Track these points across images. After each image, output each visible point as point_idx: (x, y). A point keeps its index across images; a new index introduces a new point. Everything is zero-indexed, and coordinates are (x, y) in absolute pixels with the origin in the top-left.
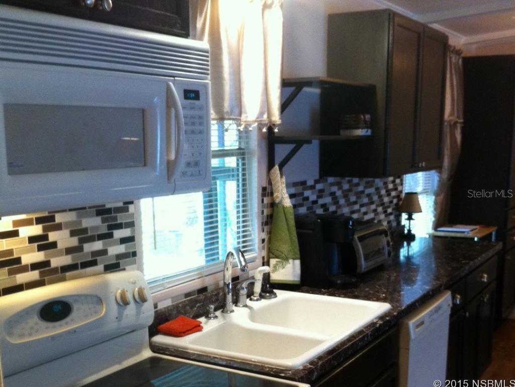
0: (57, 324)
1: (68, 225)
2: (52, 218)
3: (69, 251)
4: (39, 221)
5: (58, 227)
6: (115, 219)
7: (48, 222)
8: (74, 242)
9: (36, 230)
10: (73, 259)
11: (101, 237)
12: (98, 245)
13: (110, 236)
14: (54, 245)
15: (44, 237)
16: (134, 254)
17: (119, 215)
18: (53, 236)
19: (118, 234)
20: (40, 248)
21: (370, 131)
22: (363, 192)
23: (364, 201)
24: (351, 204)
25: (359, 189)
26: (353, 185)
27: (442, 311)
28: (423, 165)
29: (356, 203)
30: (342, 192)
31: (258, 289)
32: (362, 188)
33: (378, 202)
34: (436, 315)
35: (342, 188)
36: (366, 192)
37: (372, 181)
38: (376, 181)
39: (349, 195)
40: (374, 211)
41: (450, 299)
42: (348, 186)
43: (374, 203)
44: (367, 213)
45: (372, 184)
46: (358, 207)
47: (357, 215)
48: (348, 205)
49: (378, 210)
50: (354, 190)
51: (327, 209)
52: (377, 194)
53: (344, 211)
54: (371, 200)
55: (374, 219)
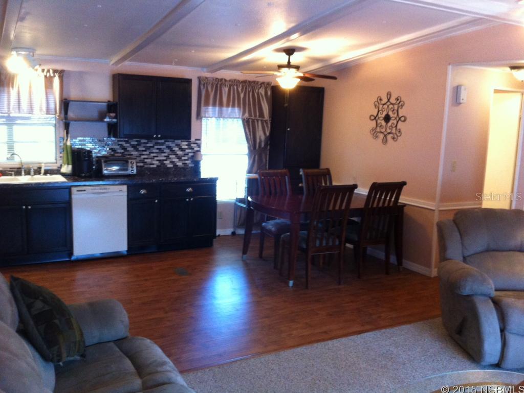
21: (115, 120)
22: (153, 147)
23: (154, 151)
24: (140, 151)
25: (148, 145)
26: (142, 143)
27: (110, 190)
28: (159, 136)
29: (145, 151)
30: (131, 145)
31: (42, 171)
32: (152, 145)
33: (171, 153)
34: (101, 191)
35: (130, 143)
36: (156, 147)
37: (162, 143)
38: (167, 143)
39: (138, 147)
40: (165, 156)
41: (125, 188)
42: (136, 143)
43: (165, 153)
44: (157, 157)
45: (162, 144)
46: (147, 153)
47: (146, 157)
48: (136, 151)
49: (170, 156)
50: (143, 145)
51: (115, 151)
52: (168, 149)
53: (132, 153)
54: (161, 151)
55: (166, 160)
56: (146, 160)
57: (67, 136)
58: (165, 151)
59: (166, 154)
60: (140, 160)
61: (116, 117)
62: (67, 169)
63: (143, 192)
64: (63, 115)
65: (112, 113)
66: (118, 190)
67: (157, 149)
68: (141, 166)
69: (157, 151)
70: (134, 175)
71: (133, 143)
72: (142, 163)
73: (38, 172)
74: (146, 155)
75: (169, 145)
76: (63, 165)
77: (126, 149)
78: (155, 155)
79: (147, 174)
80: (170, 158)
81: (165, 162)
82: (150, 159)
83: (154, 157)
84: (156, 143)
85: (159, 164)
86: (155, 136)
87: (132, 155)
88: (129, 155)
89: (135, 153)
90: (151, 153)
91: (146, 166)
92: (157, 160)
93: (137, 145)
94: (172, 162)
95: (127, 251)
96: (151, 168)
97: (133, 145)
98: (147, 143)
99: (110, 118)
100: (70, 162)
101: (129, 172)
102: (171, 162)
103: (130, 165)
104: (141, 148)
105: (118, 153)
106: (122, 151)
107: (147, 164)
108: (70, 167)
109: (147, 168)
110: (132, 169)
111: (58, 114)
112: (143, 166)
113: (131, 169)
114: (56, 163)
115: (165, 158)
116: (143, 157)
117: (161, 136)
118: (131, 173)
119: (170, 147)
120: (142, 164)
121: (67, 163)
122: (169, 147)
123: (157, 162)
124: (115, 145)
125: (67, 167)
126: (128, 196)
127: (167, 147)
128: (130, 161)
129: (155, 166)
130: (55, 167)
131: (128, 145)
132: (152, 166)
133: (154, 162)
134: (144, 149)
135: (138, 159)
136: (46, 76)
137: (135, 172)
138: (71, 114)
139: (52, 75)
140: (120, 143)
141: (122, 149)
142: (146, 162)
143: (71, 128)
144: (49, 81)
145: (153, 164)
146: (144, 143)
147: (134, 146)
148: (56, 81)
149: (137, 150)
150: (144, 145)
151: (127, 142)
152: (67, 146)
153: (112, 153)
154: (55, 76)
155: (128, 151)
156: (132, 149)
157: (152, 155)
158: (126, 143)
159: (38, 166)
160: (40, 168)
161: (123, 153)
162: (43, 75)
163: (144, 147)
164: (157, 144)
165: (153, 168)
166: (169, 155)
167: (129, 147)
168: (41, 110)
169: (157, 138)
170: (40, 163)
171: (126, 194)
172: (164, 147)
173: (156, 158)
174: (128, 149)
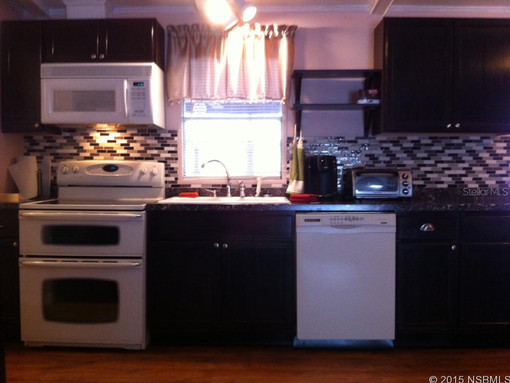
0: (109, 173)
1: (139, 141)
2: (132, 138)
3: (139, 152)
4: (126, 138)
5: (135, 142)
6: (166, 142)
7: (131, 139)
8: (142, 148)
9: (125, 141)
10: (141, 155)
11: (156, 149)
12: (155, 152)
13: (163, 149)
14: (132, 148)
15: (128, 145)
16: (177, 159)
17: (168, 141)
18: (132, 145)
19: (167, 149)
20: (125, 148)
21: (376, 102)
22: (442, 152)
23: (444, 158)
24: (418, 159)
25: (434, 148)
26: (422, 145)
27: (363, 222)
28: (457, 126)
29: (428, 158)
30: (402, 148)
31: (258, 191)
32: (440, 148)
33: (474, 162)
34: (347, 223)
35: (401, 145)
36: (447, 152)
37: (458, 144)
38: (467, 145)
39: (415, 151)
40: (464, 169)
41: (392, 218)
42: (412, 145)
43: (463, 162)
44: (449, 169)
45: (459, 146)
46: (432, 162)
47: (429, 169)
48: (412, 159)
49: (474, 169)
50: (423, 149)
51: (377, 159)
52: (470, 155)
53: (405, 162)
54: (458, 159)
55: (466, 176)
56: (429, 176)
57: (298, 135)
58: (464, 158)
59: (466, 165)
60: (419, 175)
61: (377, 97)
62: (295, 187)
63: (425, 228)
64: (292, 101)
65: (371, 89)
66: (379, 223)
67: (450, 155)
68: (419, 186)
69: (450, 158)
70: (408, 199)
71: (405, 145)
72: (422, 179)
73: (251, 192)
74: (430, 165)
75: (472, 147)
76: (290, 180)
77: (394, 155)
78: (446, 165)
79: (431, 199)
80: (474, 172)
81: (464, 179)
82: (437, 172)
83: (444, 169)
84: (447, 145)
85: (453, 183)
86: (449, 126)
87: (404, 165)
88: (398, 166)
89: (410, 163)
90: (437, 162)
91: (428, 186)
92: (450, 176)
93: (413, 148)
94: (477, 180)
95: (394, 341)
96: (438, 189)
97: (408, 148)
98: (432, 145)
99: (368, 99)
100: (301, 175)
101: (399, 193)
102: (474, 179)
103: (401, 180)
104: (420, 155)
105: (380, 162)
106: (388, 159)
107: (431, 183)
108: (301, 183)
109: (430, 189)
110: (406, 189)
111: (284, 98)
112: (424, 186)
113: (402, 187)
114: (281, 178)
115: (463, 172)
116: (423, 169)
117: (461, 126)
118: (402, 195)
119: (474, 151)
120: (421, 183)
121: (295, 177)
122: (471, 152)
123: (450, 179)
124: (376, 149)
125: (297, 183)
126: (397, 234)
127: (467, 151)
128: (401, 173)
129: (445, 186)
130: (278, 185)
131: (398, 148)
132: (439, 186)
133: (443, 179)
134: (425, 155)
135: (416, 173)
136: (267, 37)
137: (410, 193)
138: (305, 100)
139: (277, 33)
140: (385, 145)
141: (387, 156)
142: (429, 179)
143: (304, 122)
144: (271, 45)
145: (442, 183)
146: (427, 145)
147: (408, 151)
148: (284, 44)
149: (414, 157)
150: (428, 148)
151: (396, 143)
152: (297, 149)
153: (371, 163)
154: (280, 37)
155: (398, 159)
156: (405, 155)
157: (440, 166)
158: (394, 146)
159: (253, 182)
160: (255, 186)
161: (388, 162)
162: (263, 35)
163: (426, 152)
164: (449, 146)
165: (442, 189)
166: (471, 165)
167: (398, 152)
168: (259, 91)
169: (453, 130)
170: (255, 178)
171: (394, 230)
172: (463, 151)
173: (447, 172)
174: (398, 155)
